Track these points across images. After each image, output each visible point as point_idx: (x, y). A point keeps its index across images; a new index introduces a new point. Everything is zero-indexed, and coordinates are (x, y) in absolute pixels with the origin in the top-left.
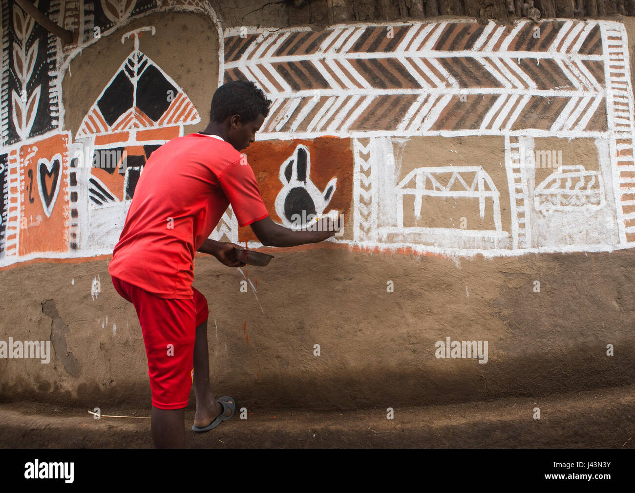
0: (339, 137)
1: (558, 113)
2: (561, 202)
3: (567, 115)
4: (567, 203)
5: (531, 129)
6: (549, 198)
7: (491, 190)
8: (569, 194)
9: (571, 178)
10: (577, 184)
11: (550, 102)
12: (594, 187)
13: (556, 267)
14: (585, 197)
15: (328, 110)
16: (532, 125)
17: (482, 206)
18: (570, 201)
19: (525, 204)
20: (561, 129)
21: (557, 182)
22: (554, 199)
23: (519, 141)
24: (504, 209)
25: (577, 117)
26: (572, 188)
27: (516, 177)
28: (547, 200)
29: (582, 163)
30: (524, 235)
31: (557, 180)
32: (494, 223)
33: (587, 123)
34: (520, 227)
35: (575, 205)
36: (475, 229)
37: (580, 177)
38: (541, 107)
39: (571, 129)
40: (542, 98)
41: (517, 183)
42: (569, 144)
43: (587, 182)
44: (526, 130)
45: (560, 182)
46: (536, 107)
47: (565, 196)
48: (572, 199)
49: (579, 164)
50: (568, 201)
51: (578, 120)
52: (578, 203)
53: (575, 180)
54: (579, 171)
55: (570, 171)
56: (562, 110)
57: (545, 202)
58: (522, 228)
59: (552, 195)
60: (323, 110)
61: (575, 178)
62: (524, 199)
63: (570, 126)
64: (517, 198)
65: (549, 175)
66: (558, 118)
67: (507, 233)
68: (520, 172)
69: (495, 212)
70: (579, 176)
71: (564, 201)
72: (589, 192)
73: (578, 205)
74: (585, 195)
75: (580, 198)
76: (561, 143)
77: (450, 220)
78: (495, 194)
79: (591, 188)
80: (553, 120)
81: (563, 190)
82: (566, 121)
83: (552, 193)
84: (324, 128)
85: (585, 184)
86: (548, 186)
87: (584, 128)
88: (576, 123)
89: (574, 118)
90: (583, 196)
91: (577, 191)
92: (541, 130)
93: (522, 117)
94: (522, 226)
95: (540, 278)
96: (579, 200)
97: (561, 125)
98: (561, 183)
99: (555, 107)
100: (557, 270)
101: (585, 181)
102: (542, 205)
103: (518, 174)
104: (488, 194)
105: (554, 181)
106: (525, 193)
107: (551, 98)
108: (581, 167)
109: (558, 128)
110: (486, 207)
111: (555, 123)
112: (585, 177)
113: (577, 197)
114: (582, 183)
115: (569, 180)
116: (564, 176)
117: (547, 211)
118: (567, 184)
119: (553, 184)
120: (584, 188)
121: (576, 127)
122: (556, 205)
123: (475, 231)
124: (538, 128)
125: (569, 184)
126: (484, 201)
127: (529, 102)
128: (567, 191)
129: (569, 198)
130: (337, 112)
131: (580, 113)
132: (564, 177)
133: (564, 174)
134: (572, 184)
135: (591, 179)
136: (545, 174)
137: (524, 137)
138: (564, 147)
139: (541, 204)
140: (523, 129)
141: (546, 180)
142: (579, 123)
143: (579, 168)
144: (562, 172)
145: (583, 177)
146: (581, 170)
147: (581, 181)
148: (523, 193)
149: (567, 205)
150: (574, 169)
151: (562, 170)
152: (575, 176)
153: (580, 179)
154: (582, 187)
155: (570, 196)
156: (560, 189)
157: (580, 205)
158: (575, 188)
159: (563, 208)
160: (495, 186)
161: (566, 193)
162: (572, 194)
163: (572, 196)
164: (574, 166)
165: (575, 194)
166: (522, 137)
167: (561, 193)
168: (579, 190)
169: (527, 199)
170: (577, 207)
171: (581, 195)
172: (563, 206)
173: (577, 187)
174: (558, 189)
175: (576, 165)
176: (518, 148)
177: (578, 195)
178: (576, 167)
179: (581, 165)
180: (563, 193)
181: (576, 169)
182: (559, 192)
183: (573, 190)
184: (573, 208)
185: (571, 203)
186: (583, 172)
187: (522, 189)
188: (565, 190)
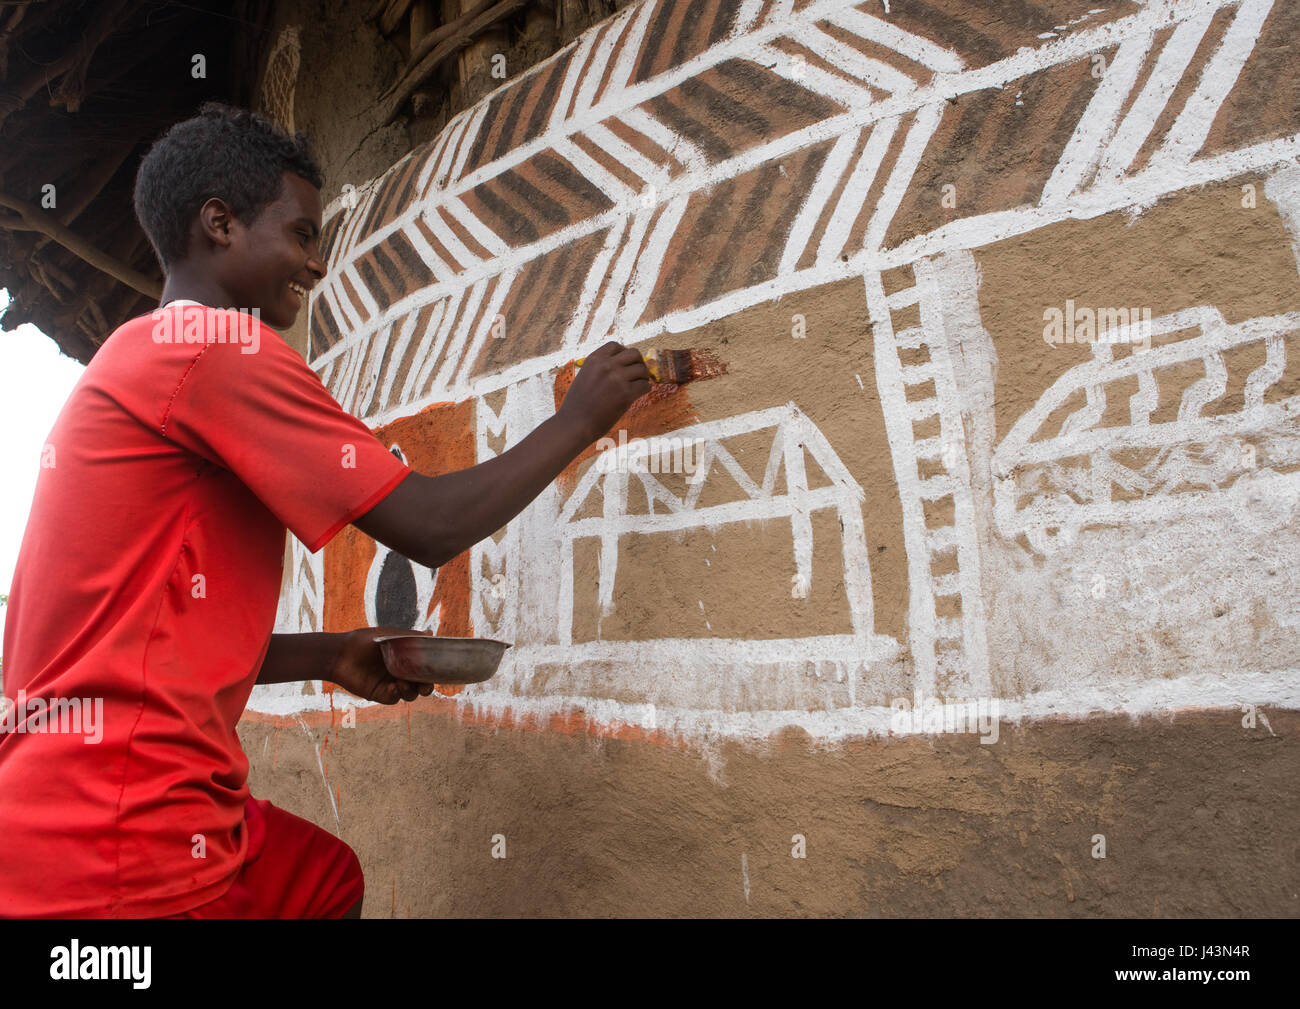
0: (453, 403)
1: (1065, 128)
2: (1116, 488)
3: (1109, 122)
4: (1147, 486)
5: (958, 222)
6: (1057, 477)
7: (830, 483)
8: (1153, 444)
9: (1156, 371)
10: (1187, 393)
11: (1023, 98)
12: (1279, 391)
14: (1236, 442)
15: (435, 339)
17: (803, 547)
18: (1161, 474)
19: (957, 515)
20: (1086, 186)
21: (1091, 399)
22: (1079, 475)
23: (918, 280)
24: (882, 549)
25: (1156, 115)
26: (1165, 413)
27: (920, 418)
28: (1048, 488)
29: (1204, 296)
30: (958, 648)
31: (1089, 393)
32: (847, 607)
33: (1208, 124)
34: (939, 613)
35: (1188, 487)
36: (779, 635)
37: (1201, 360)
38: (990, 128)
39: (1131, 172)
40: (989, 96)
41: (925, 437)
42: (1135, 229)
43: (1238, 376)
44: (937, 233)
45: (1102, 398)
46: (972, 133)
47: (1130, 458)
48: (1169, 465)
49: (1191, 304)
50: (1149, 477)
51: (1165, 123)
52: (1202, 475)
53: (1176, 381)
54: (1194, 332)
56: (1083, 109)
57: (1039, 500)
58: (950, 616)
59: (1068, 463)
60: (426, 341)
61: (1175, 368)
62: (955, 499)
63: (1128, 158)
64: (926, 497)
65: (1054, 379)
66: (1070, 145)
67: (893, 641)
68: (933, 395)
69: (848, 565)
70: (1195, 355)
71: (1130, 479)
72: (1256, 416)
73: (1204, 487)
74: (1236, 435)
75: (1208, 451)
76: (1096, 238)
77: (697, 609)
78: (847, 496)
79: (1269, 396)
80: (1048, 161)
81: (1116, 431)
82: (1103, 145)
83: (1068, 454)
84: (427, 389)
85: (1229, 384)
86: (1052, 426)
87: (1199, 145)
88: (1156, 138)
89: (1140, 124)
90: (1225, 439)
91: (1190, 424)
92: (1000, 215)
93: (919, 192)
94: (950, 607)
96: (1207, 461)
97: (1083, 168)
98: (1108, 402)
99: (1050, 111)
101: (1231, 371)
102: (1028, 509)
103: (929, 402)
104: (819, 499)
105: (1077, 401)
106: (954, 474)
107: (1025, 82)
108: (1206, 315)
109: (1072, 186)
110: (816, 548)
111: (1058, 168)
112: (1229, 353)
113: (1195, 450)
114: (1216, 383)
115: (1148, 384)
116: (1119, 371)
117: (1052, 532)
118: (1135, 401)
119: (1073, 416)
120: (1230, 404)
121: (1157, 157)
122: (1089, 501)
123: (781, 641)
124: (985, 210)
125: (1147, 399)
126: (809, 528)
127: (943, 127)
128: (1140, 433)
129: (1156, 461)
130: (451, 337)
131: (1168, 95)
132: (1125, 373)
133: (1121, 363)
134: (1162, 394)
135: (1261, 358)
136: (1033, 380)
137: (933, 258)
138: (1112, 253)
139: (1020, 508)
140: (926, 230)
141: (1039, 404)
142: (1171, 136)
143: (1194, 322)
144: (1110, 358)
145: (1216, 357)
146: (1203, 328)
147: (1211, 377)
148: (948, 475)
149: (1145, 495)
150: (1170, 329)
151: (1109, 346)
152: (1176, 360)
153: (1203, 369)
154: (1215, 402)
155: (1156, 451)
156: (1105, 431)
157: (1213, 483)
158: (1181, 411)
159: (1127, 511)
160: (842, 466)
161: (1134, 444)
162: (1168, 442)
163: (1170, 452)
164: (1171, 316)
165: (1182, 437)
166: (926, 261)
167: (1109, 447)
168: (1200, 417)
169: (968, 496)
170: (1196, 498)
171: (1214, 439)
172: (1128, 502)
173: (1191, 405)
174: (1096, 432)
175: (1178, 310)
176: (916, 305)
177: (1196, 441)
178: (1180, 320)
179: (1202, 304)
180: (1120, 445)
181: (1178, 328)
182: (1102, 443)
183: (1171, 424)
184: (1176, 502)
185: (1164, 483)
186: (1215, 333)
187: (940, 461)
188: (1127, 431)
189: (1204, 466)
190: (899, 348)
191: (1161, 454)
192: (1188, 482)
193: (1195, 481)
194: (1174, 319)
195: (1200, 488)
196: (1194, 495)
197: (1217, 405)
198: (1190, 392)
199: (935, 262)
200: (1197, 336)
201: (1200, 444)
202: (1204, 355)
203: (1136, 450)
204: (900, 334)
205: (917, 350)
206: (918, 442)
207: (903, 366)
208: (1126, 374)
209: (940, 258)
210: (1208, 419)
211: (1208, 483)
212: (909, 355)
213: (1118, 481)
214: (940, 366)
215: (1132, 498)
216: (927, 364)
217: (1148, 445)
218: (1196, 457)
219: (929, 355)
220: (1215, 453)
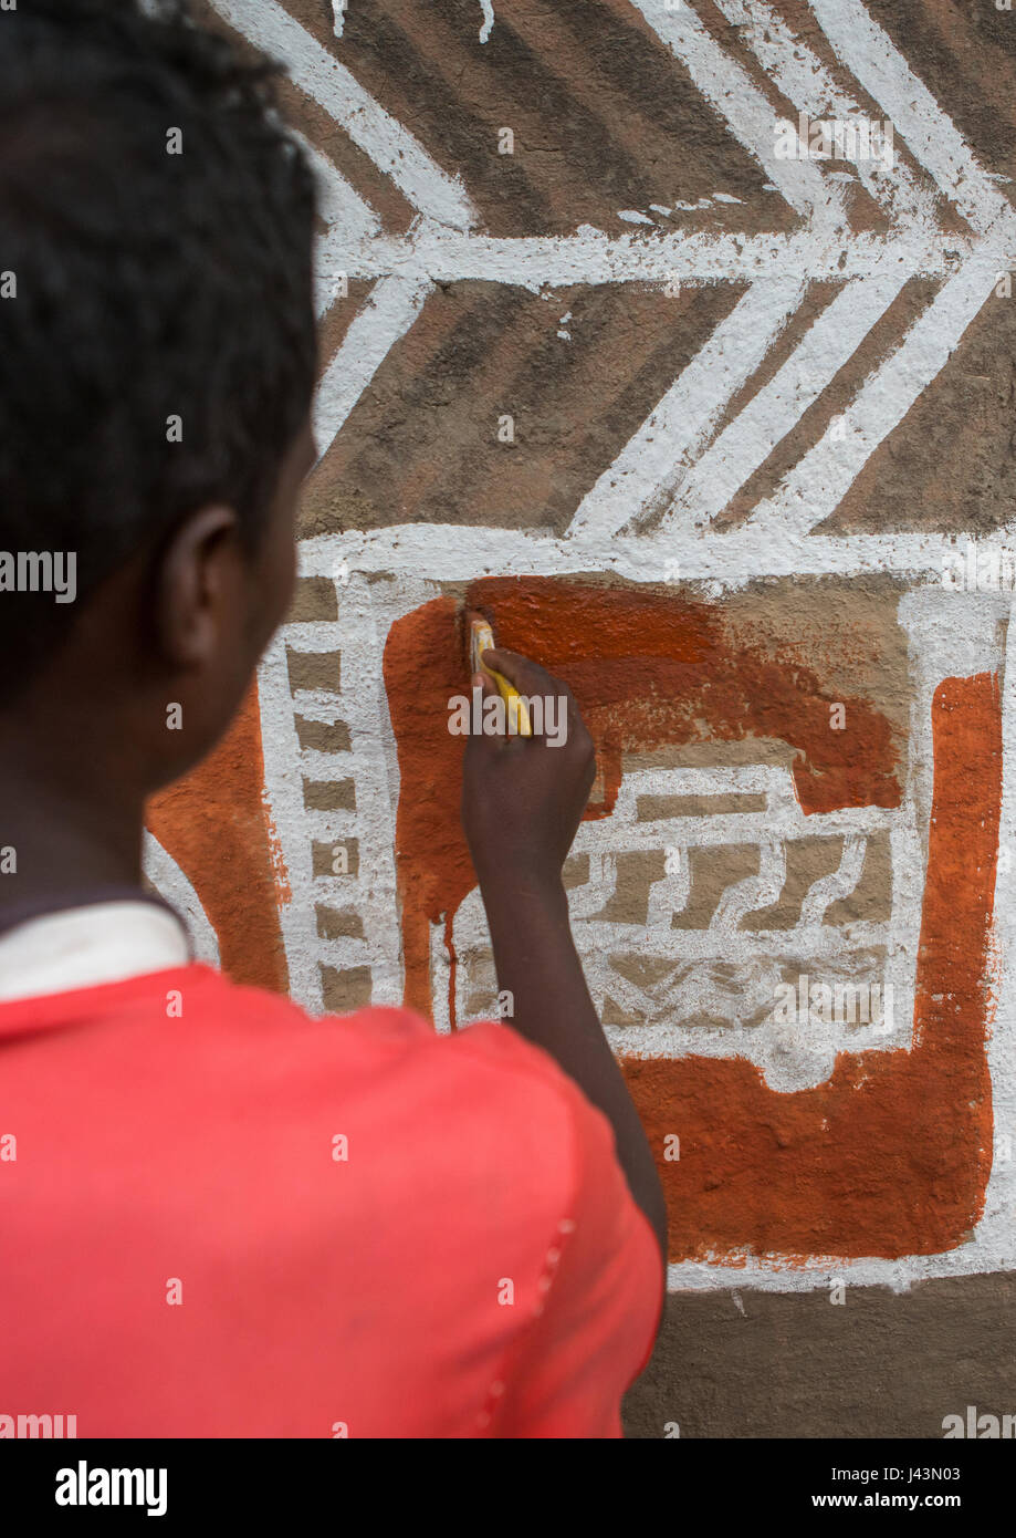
1: (631, 410)
3: (703, 420)
4: (651, 1009)
5: (423, 528)
8: (671, 955)
9: (693, 851)
10: (729, 892)
11: (570, 326)
12: (846, 910)
14: (778, 966)
16: (434, 501)
18: (671, 999)
20: (646, 525)
21: (595, 875)
23: (342, 611)
25: (780, 434)
26: (695, 916)
27: (327, 839)
29: (780, 753)
31: (594, 864)
33: (850, 476)
35: (704, 1021)
37: (756, 848)
38: (505, 363)
39: (721, 524)
40: (511, 299)
41: (331, 872)
43: (800, 880)
44: (387, 534)
45: (611, 876)
46: (471, 361)
47: (636, 969)
48: (686, 988)
49: (761, 759)
50: (657, 999)
51: (788, 453)
52: (724, 1007)
53: (720, 868)
54: (756, 803)
55: (694, 807)
56: (668, 383)
61: (719, 852)
62: (374, 975)
63: (720, 497)
64: (327, 963)
66: (636, 442)
68: (350, 805)
70: (750, 838)
71: (630, 998)
72: (809, 939)
73: (727, 1024)
74: (780, 959)
75: (739, 977)
79: (829, 917)
80: (595, 458)
81: (624, 930)
82: (687, 462)
85: (785, 891)
87: (823, 513)
88: (768, 478)
89: (749, 445)
90: (765, 962)
91: (725, 938)
92: (496, 534)
93: (360, 444)
96: (736, 989)
97: (647, 491)
98: (619, 884)
99: (612, 369)
101: (791, 872)
103: (342, 816)
105: (575, 874)
106: (375, 940)
107: (581, 297)
108: (777, 781)
109: (624, 520)
111: (607, 475)
112: (795, 846)
113: (724, 974)
114: (768, 887)
115: (675, 865)
118: (656, 892)
120: (782, 917)
121: (764, 509)
124: (473, 520)
125: (673, 890)
127: (419, 330)
128: (658, 938)
129: (669, 979)
131: (803, 407)
132: (648, 844)
133: (647, 827)
134: (697, 890)
135: (832, 863)
137: (373, 578)
140: (364, 526)
142: (793, 478)
143: (759, 788)
144: (631, 817)
145: (778, 848)
146: (769, 799)
147: (765, 877)
148: (365, 939)
149: (647, 1021)
150: (723, 788)
151: (635, 797)
152: (723, 840)
153: (757, 861)
154: (761, 911)
155: (672, 965)
156: (607, 926)
157: (736, 1019)
158: (715, 917)
159: (620, 1039)
160: (191, 889)
161: (645, 951)
162: (692, 956)
163: (690, 969)
164: (729, 771)
165: (710, 953)
166: (359, 581)
167: (608, 951)
168: (738, 929)
169: (393, 974)
170: (712, 1036)
171: (750, 959)
172: (623, 1028)
173: (731, 908)
174: (596, 925)
175: (741, 764)
176: (336, 655)
177: (727, 962)
178: (741, 777)
179: (776, 763)
180: (626, 949)
181: (735, 790)
182: (600, 944)
183: (699, 932)
184: (686, 1037)
185: (675, 1008)
186: (783, 813)
187: (355, 916)
188: (638, 931)
189: (729, 995)
190: (298, 717)
191: (678, 970)
192: (707, 1015)
193: (715, 1013)
194: (733, 775)
195: (719, 1024)
196: (709, 1032)
197: (764, 916)
198: (734, 890)
199: (375, 586)
200: (760, 810)
201: (730, 966)
202: (763, 843)
203: (644, 960)
204: (301, 694)
205: (329, 727)
206: (319, 879)
207: (303, 749)
208: (652, 846)
209: (384, 583)
210: (748, 933)
211: (730, 1018)
212: (314, 731)
213: (615, 998)
214: (366, 762)
215: (628, 1024)
216: (343, 754)
217: (663, 956)
218: (722, 981)
219: (348, 740)
220: (748, 980)
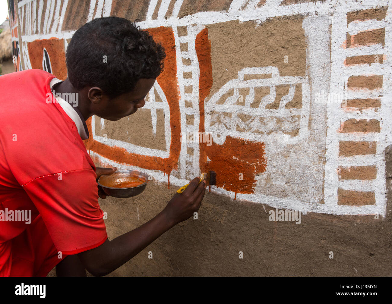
0: (58, 39)
2: (238, 126)
4: (247, 128)
5: (201, 13)
6: (222, 118)
7: (162, 101)
8: (250, 114)
9: (255, 88)
10: (263, 99)
12: (290, 105)
13: (224, 214)
14: (275, 119)
16: (203, 7)
17: (154, 120)
18: (251, 125)
19: (195, 122)
20: (244, 7)
21: (235, 94)
22: (228, 120)
23: (188, 33)
24: (175, 127)
26: (255, 105)
27: (187, 85)
28: (219, 121)
29: (274, 63)
30: (192, 165)
31: (235, 91)
32: (165, 143)
34: (188, 153)
35: (257, 132)
36: (147, 147)
37: (269, 88)
39: (259, 5)
41: (187, 93)
42: (258, 30)
43: (279, 96)
44: (195, 15)
45: (238, 94)
47: (243, 117)
48: (254, 123)
49: (271, 65)
50: (247, 125)
52: (262, 129)
53: (261, 92)
54: (268, 76)
55: (256, 77)
57: (216, 124)
58: (190, 154)
59: (226, 114)
61: (261, 88)
62: (195, 116)
64: (187, 114)
65: (226, 82)
68: (191, 78)
69: (166, 130)
70: (268, 85)
71: (242, 125)
72: (282, 112)
73: (262, 133)
74: (275, 117)
75: (265, 121)
76: (245, 30)
77: (126, 133)
78: (165, 106)
79: (287, 106)
81: (241, 107)
83: (226, 111)
85: (276, 99)
86: (222, 101)
90: (272, 118)
91: (261, 111)
94: (190, 151)
95: (204, 222)
96: (265, 124)
100: (224, 218)
101: (277, 94)
102: (213, 127)
103: (190, 80)
104: (158, 105)
105: (230, 93)
106: (195, 108)
108: (274, 70)
110: (158, 121)
112: (278, 87)
113: (262, 119)
114: (271, 98)
115: (252, 92)
116: (244, 85)
117: (219, 136)
118: (247, 98)
119: (229, 98)
120: (275, 106)
122: (229, 129)
123: (148, 149)
124: (210, 10)
125: (251, 98)
126: (156, 114)
128: (247, 110)
129: (250, 120)
132: (246, 86)
133: (246, 82)
134: (256, 98)
135: (287, 92)
136: (220, 81)
137: (193, 25)
138: (249, 38)
139: (211, 126)
141: (221, 90)
143: (270, 72)
144: (243, 79)
145: (274, 87)
146: (273, 75)
147: (271, 95)
148: (193, 108)
149: (245, 131)
150: (263, 72)
151: (243, 74)
152: (262, 85)
153: (269, 91)
154: (270, 104)
155: (251, 117)
156: (237, 106)
157: (265, 132)
158: (260, 105)
159: (240, 135)
160: (165, 96)
161: (245, 113)
162: (255, 115)
163: (254, 118)
164: (264, 68)
165: (259, 114)
166: (191, 26)
167: (237, 112)
168: (265, 108)
169: (198, 117)
170: (260, 136)
171: (268, 117)
172: (240, 132)
173: (264, 103)
174: (235, 105)
175: (266, 66)
176: (187, 43)
177: (263, 117)
178: (267, 69)
179: (274, 66)
180: (241, 112)
181: (265, 73)
182: (235, 110)
183: (257, 108)
184: (254, 136)
185: (251, 128)
186: (275, 79)
187: (191, 103)
188: (243, 108)
189: (264, 126)
190: (182, 58)
191: (252, 118)
192: (258, 130)
193: (260, 130)
194: (265, 69)
195: (261, 133)
196: (259, 135)
197: (271, 105)
198: (264, 98)
199: (194, 27)
200: (270, 78)
201: (263, 118)
202: (271, 86)
203: (245, 115)
204: (183, 53)
205: (187, 60)
206: (186, 94)
207: (183, 65)
208: (247, 87)
209: (195, 26)
210: (267, 109)
211: (264, 132)
212: (185, 61)
213: (239, 124)
214: (194, 68)
215: (242, 131)
216: (190, 66)
217: (249, 114)
218: (262, 122)
219: (191, 63)
220: (268, 122)
